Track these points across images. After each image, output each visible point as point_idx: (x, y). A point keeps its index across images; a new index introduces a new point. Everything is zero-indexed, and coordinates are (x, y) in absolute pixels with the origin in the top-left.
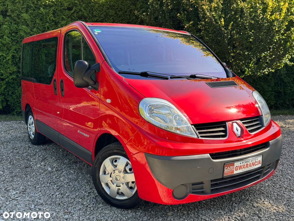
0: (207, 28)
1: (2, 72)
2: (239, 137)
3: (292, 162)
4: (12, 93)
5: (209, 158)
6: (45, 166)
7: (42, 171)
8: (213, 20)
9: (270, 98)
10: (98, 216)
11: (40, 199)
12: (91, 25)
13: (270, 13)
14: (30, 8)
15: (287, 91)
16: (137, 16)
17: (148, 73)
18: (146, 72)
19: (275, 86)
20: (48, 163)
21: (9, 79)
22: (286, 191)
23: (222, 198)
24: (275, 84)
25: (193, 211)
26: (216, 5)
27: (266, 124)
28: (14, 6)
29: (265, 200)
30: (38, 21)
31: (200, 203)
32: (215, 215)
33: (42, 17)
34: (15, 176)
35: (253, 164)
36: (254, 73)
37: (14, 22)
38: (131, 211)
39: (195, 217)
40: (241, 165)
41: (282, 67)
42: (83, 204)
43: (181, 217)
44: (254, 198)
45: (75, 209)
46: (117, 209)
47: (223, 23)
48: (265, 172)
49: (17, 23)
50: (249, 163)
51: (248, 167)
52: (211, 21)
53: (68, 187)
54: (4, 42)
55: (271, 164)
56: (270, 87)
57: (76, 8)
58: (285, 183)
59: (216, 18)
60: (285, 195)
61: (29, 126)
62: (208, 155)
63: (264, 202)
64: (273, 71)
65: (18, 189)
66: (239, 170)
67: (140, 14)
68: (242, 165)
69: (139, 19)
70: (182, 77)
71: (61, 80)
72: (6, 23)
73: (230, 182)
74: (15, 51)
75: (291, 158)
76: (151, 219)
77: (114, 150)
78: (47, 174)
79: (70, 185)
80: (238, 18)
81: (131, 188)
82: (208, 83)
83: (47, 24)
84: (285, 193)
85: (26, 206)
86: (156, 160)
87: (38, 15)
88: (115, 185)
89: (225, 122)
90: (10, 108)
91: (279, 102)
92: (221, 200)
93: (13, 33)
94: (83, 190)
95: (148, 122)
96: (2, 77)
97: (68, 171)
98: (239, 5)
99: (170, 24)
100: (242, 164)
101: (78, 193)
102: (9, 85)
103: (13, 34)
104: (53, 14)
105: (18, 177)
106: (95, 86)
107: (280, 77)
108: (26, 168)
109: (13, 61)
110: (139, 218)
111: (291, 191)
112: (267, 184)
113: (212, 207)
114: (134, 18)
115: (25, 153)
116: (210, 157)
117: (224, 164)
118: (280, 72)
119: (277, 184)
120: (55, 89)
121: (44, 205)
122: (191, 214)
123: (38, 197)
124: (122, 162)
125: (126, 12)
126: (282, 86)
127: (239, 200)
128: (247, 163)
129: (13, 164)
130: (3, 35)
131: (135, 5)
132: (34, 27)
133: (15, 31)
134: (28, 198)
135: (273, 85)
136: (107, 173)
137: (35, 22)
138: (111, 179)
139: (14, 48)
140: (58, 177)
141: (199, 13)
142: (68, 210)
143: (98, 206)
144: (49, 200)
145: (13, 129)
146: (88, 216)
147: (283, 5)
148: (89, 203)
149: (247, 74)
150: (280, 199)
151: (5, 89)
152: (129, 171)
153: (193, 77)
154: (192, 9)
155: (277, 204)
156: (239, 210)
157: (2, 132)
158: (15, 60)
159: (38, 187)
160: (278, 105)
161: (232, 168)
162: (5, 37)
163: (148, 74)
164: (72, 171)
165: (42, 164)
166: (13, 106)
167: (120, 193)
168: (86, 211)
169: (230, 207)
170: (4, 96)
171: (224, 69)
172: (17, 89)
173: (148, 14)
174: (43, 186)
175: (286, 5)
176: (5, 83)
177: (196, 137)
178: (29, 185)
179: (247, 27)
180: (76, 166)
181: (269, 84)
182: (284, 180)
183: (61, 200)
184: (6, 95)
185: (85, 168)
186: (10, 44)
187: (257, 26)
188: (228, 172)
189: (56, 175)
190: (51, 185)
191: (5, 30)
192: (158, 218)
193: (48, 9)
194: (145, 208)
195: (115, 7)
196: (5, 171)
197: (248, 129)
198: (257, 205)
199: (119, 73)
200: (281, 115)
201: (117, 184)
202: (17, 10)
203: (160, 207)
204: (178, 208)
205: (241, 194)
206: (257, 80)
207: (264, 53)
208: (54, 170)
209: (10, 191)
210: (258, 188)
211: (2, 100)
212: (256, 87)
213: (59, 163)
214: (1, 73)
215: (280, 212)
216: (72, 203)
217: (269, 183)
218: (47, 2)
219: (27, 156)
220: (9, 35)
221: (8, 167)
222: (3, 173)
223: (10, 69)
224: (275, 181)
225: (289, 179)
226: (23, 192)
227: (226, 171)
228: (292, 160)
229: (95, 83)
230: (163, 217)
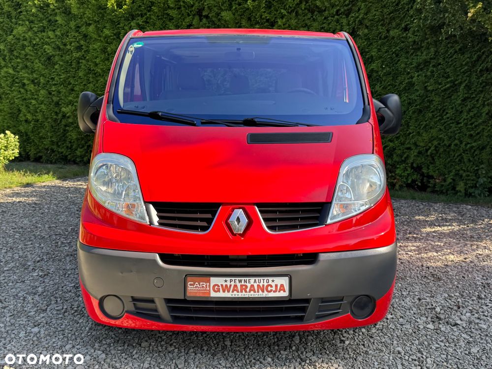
18: (158, 112)
27: (332, 221)
48: (324, 313)
50: (249, 285)
51: (245, 292)
62: (155, 256)
66: (224, 292)
68: (231, 285)
89: (219, 205)
100: (229, 282)
116: (159, 259)
117: (186, 276)
128: (243, 283)
153: (250, 122)
161: (204, 286)
163: (159, 115)
171: (363, 109)
177: (146, 222)
199: (118, 113)
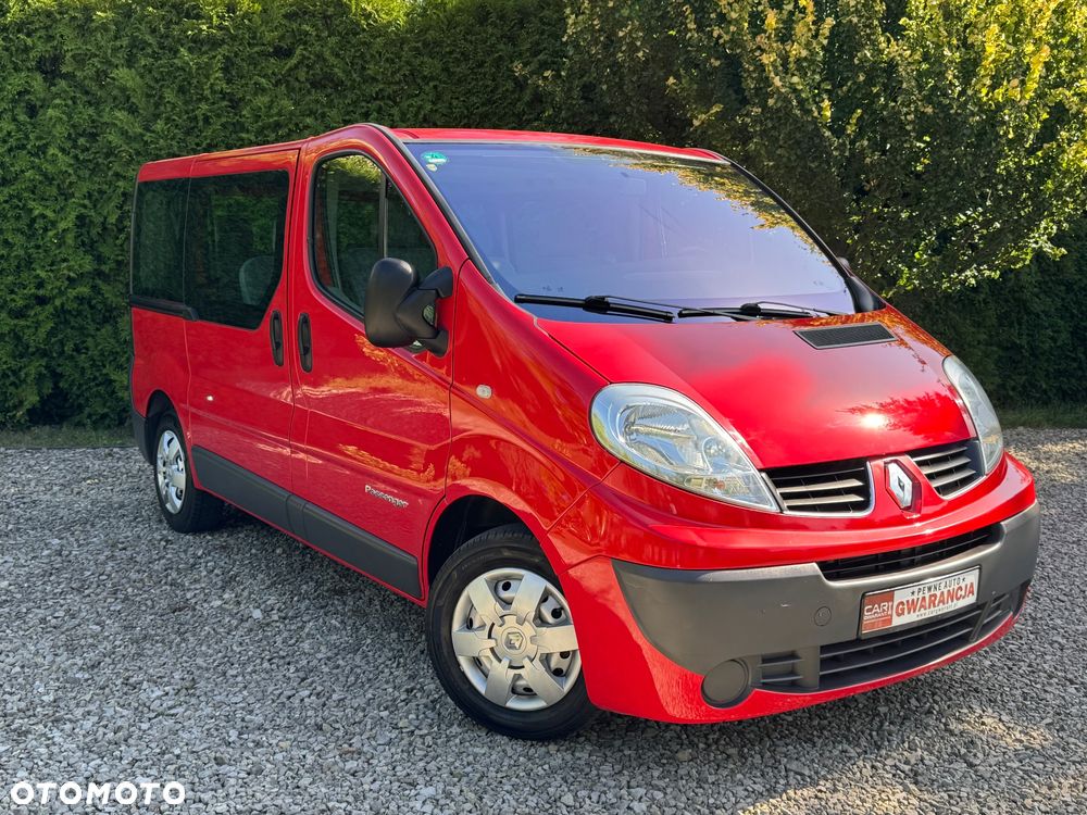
0: (770, 125)
1: (43, 274)
2: (908, 508)
3: (1067, 590)
4: (77, 349)
5: (818, 576)
6: (239, 603)
7: (234, 622)
8: (795, 103)
9: (981, 368)
10: (453, 763)
11: (251, 712)
12: (410, 139)
13: (988, 82)
14: (143, 49)
15: (1043, 342)
16: (520, 79)
17: (609, 300)
18: (603, 298)
19: (1001, 325)
20: (246, 593)
21: (64, 298)
22: (1051, 684)
23: (845, 706)
24: (999, 318)
25: (757, 748)
26: (804, 53)
27: (988, 466)
28: (85, 43)
29: (984, 711)
30: (169, 96)
31: (775, 720)
32: (830, 758)
33: (184, 80)
34: (145, 638)
35: (952, 596)
36: (930, 282)
37: (85, 98)
38: (556, 747)
39: (766, 766)
40: (915, 597)
41: (1027, 262)
42: (396, 727)
43: (722, 764)
44: (949, 707)
45: (373, 743)
46: (510, 740)
47: (828, 114)
48: (985, 621)
49: (95, 103)
50: (938, 593)
51: (934, 606)
52: (786, 107)
53: (335, 671)
54: (50, 169)
55: (1004, 595)
56: (983, 330)
57: (305, 49)
58: (1048, 657)
59: (803, 95)
60: (1048, 696)
61: (164, 469)
62: (812, 568)
63: (981, 717)
64: (996, 275)
65: (166, 679)
66: (909, 613)
67: (532, 73)
68: (918, 599)
69: (528, 92)
70: (716, 312)
71: (300, 317)
72: (57, 101)
73: (879, 651)
74: (86, 202)
75: (1064, 575)
76: (625, 772)
77: (502, 550)
78: (251, 630)
79: (338, 667)
80: (878, 95)
81: (558, 673)
82: (802, 333)
83: (204, 106)
84: (1047, 688)
85: (209, 735)
86: (650, 582)
87: (169, 73)
88: (505, 662)
89: (861, 461)
90: (66, 400)
91: (1014, 380)
92: (844, 712)
93: (82, 136)
94: (387, 682)
95: (622, 462)
96: (41, 292)
97: (321, 620)
98: (881, 52)
99: (639, 111)
100: (916, 594)
101: (371, 691)
102: (63, 320)
103: (82, 141)
104: (225, 70)
105: (157, 642)
106: (433, 342)
107: (1017, 295)
108: (174, 612)
109: (79, 236)
110: (587, 770)
111: (1068, 683)
112: (987, 663)
113: (815, 733)
114: (510, 85)
115: (159, 559)
116: (820, 573)
117: (863, 595)
118: (1016, 276)
119: (1019, 660)
120: (278, 345)
121: (269, 732)
122: (752, 756)
123: (241, 705)
124: (529, 588)
125: (481, 65)
126: (1024, 327)
127: (902, 714)
128: (932, 592)
129: (127, 598)
130: (46, 146)
131: (512, 40)
132: (157, 116)
133: (89, 130)
134: (209, 710)
135: (994, 321)
136: (476, 625)
137: (161, 97)
138: (492, 643)
139: (85, 190)
140: (293, 641)
141: (742, 76)
142: (350, 745)
143: (448, 732)
144: (281, 715)
145: (89, 478)
146: (422, 764)
147: (1034, 53)
148: (416, 723)
149: (905, 286)
150: (1031, 709)
151: (51, 333)
152: (550, 619)
153: (751, 311)
154: (717, 63)
155: (1026, 724)
156: (903, 742)
157: (56, 488)
158: (88, 232)
159: (235, 672)
160: (1011, 393)
161: (885, 608)
162: (52, 151)
163: (608, 304)
164: (333, 621)
165: (226, 596)
166: (78, 396)
167: (521, 690)
168: (411, 749)
169: (874, 733)
170: (46, 359)
171: (846, 282)
172: (93, 336)
173: (563, 73)
174: (249, 670)
175: (1043, 55)
176: (52, 314)
177: (772, 508)
178: (199, 668)
179: (909, 128)
180: (345, 604)
181: (980, 320)
182: (1042, 649)
183: (320, 713)
184: (55, 355)
185: (377, 610)
186: (70, 175)
187: (944, 125)
188: (875, 619)
189: (285, 634)
190: (274, 666)
191: (54, 125)
192: (649, 768)
193: (206, 53)
194: (599, 737)
195: (441, 46)
196: (104, 622)
197: (935, 484)
198: (960, 727)
199: (517, 301)
200: (1021, 429)
201: (510, 662)
202: (96, 56)
203: (650, 734)
204: (708, 739)
205: (905, 693)
206: (937, 304)
207: (965, 215)
208: (276, 617)
209: (143, 687)
210: (959, 674)
211: (40, 374)
212: (935, 328)
213: (284, 594)
214: (37, 276)
215: (1034, 749)
216: (360, 723)
217: (995, 657)
218: (204, 27)
219: (166, 570)
220: (68, 145)
221: (112, 608)
222: (98, 628)
223: (72, 263)
224: (1012, 650)
225: (1059, 643)
226: (187, 689)
227: (867, 616)
228: (1066, 581)
229: (436, 331)
230: (664, 764)
